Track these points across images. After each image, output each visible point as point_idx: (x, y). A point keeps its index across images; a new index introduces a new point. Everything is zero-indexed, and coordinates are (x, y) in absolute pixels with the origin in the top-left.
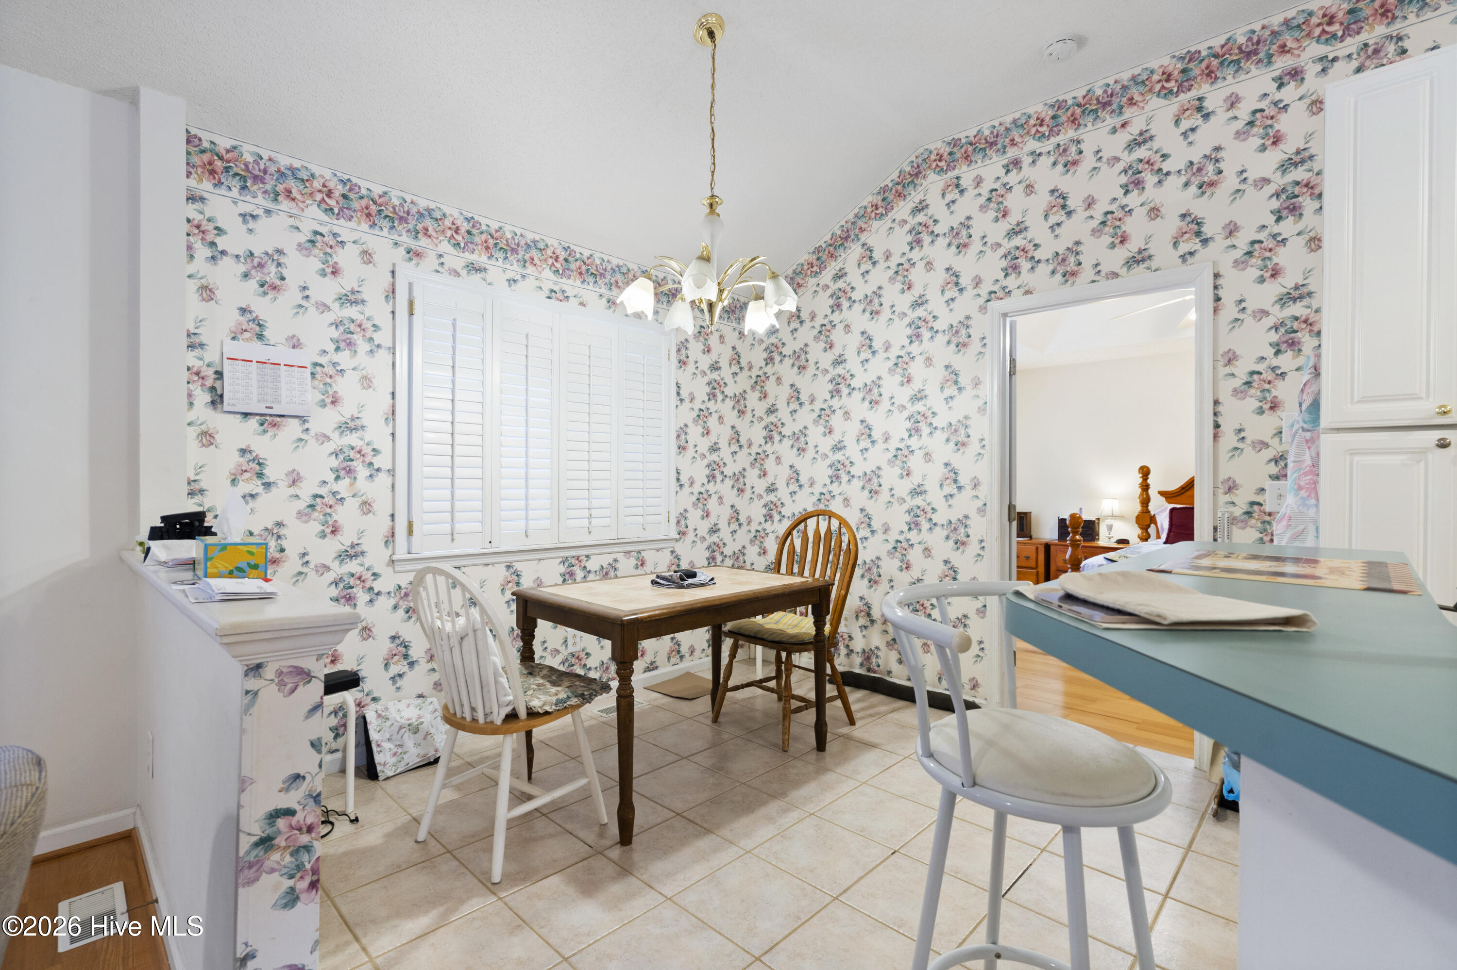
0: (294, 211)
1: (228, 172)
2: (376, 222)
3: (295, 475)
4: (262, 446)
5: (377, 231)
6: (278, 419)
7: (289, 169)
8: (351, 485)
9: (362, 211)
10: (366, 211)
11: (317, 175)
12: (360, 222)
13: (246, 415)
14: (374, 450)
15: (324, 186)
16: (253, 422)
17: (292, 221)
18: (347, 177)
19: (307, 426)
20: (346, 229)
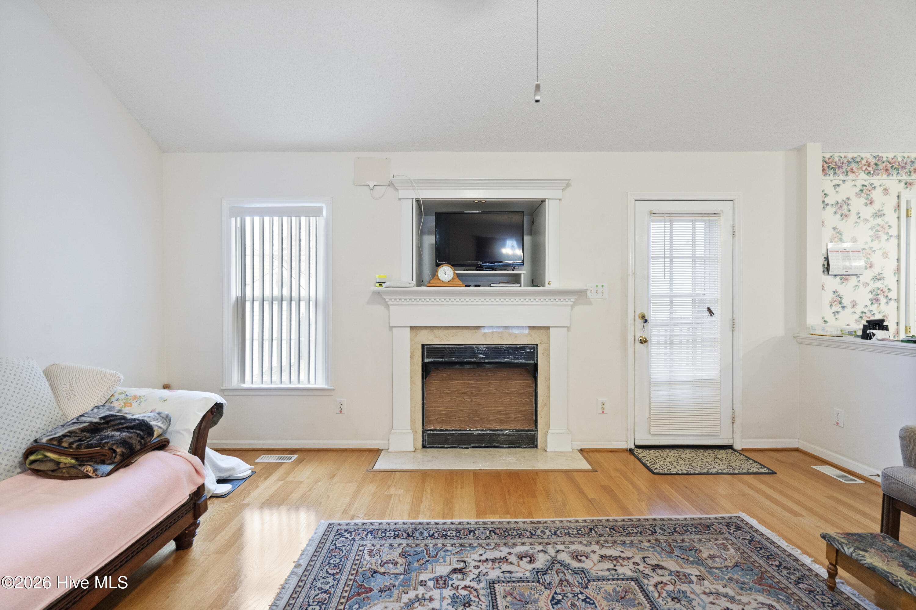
0: (854, 178)
1: (829, 168)
2: (890, 172)
3: (854, 303)
4: (842, 289)
5: (890, 177)
6: (848, 277)
7: (852, 159)
8: (878, 307)
9: (883, 169)
10: (886, 169)
11: (864, 157)
12: (882, 175)
13: (835, 275)
14: (889, 289)
15: (867, 162)
16: (838, 278)
17: (854, 183)
18: (876, 154)
19: (859, 279)
20: (876, 180)
